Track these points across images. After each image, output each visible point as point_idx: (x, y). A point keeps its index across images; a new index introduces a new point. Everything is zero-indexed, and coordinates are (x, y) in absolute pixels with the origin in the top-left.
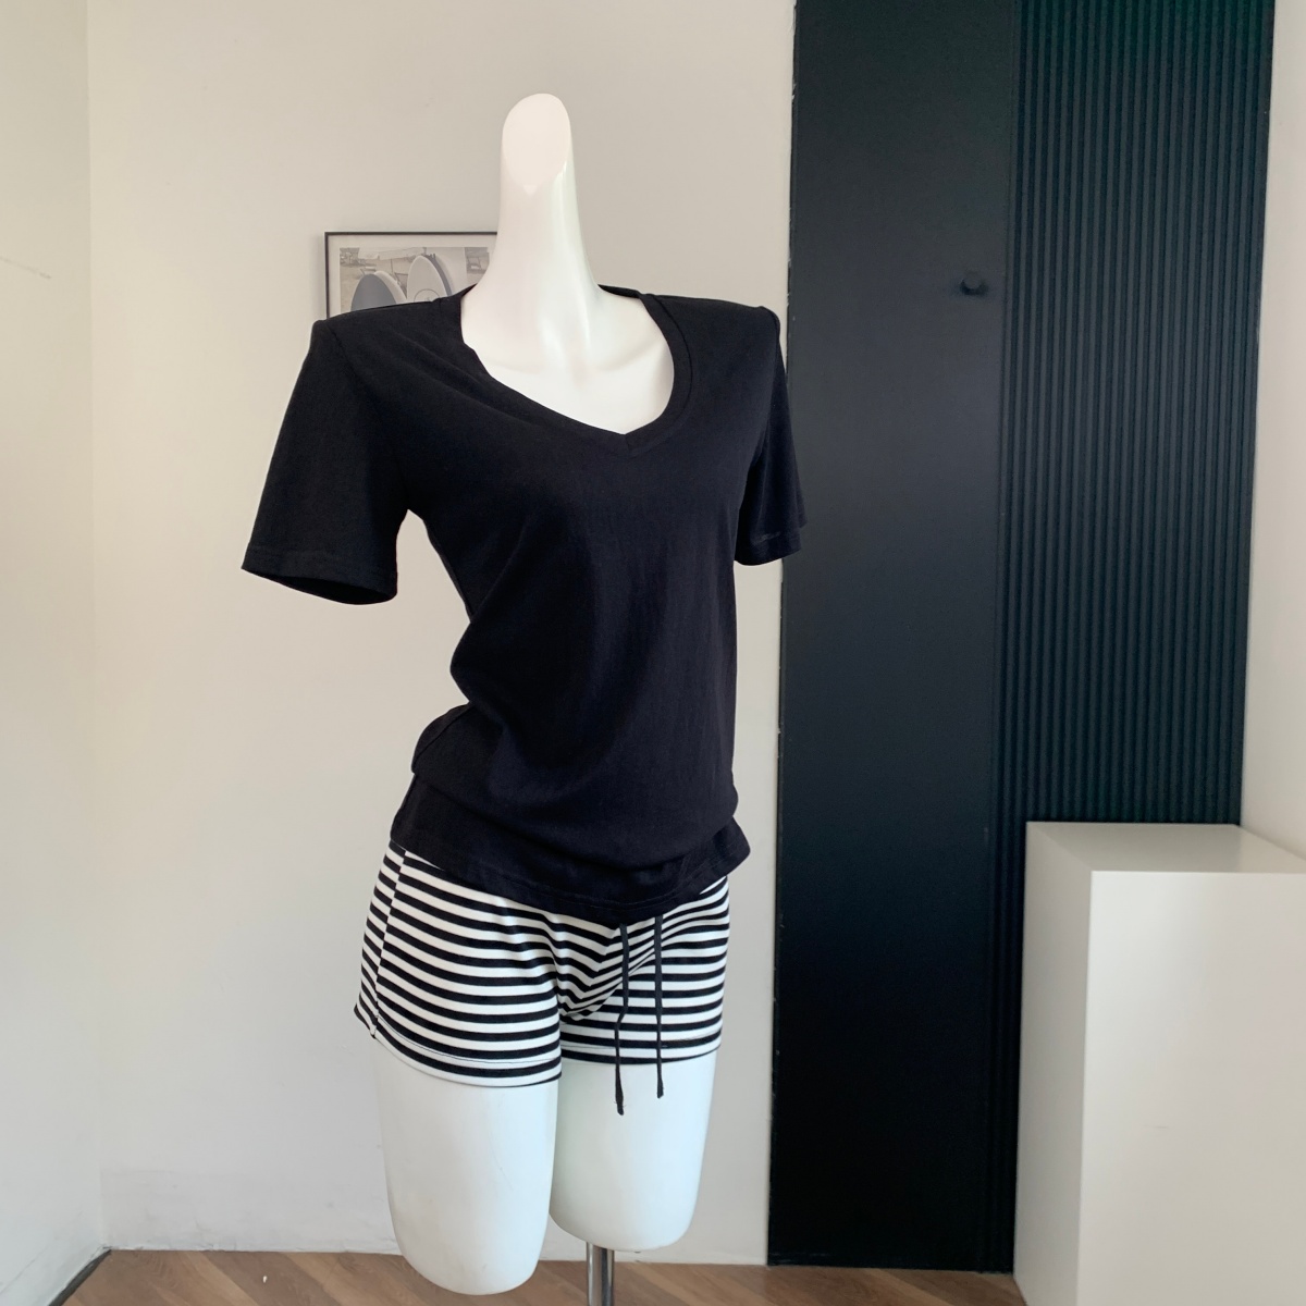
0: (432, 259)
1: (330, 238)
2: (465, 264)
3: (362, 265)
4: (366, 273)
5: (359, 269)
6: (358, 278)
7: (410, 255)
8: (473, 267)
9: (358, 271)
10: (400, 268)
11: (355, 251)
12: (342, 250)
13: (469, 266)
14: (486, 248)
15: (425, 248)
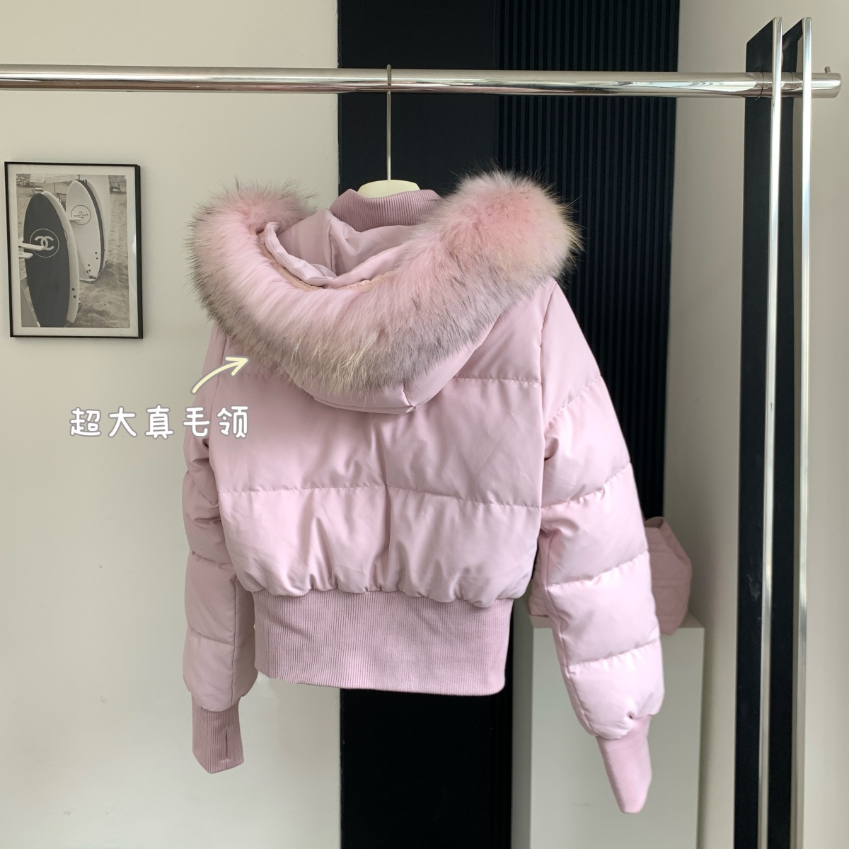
0: (84, 183)
1: (10, 167)
2: (108, 186)
3: (32, 187)
4: (36, 193)
5: (31, 189)
6: (30, 196)
7: (68, 180)
8: (114, 190)
9: (29, 190)
10: (60, 190)
11: (28, 176)
12: (17, 175)
13: (111, 189)
14: (124, 176)
15: (79, 176)
